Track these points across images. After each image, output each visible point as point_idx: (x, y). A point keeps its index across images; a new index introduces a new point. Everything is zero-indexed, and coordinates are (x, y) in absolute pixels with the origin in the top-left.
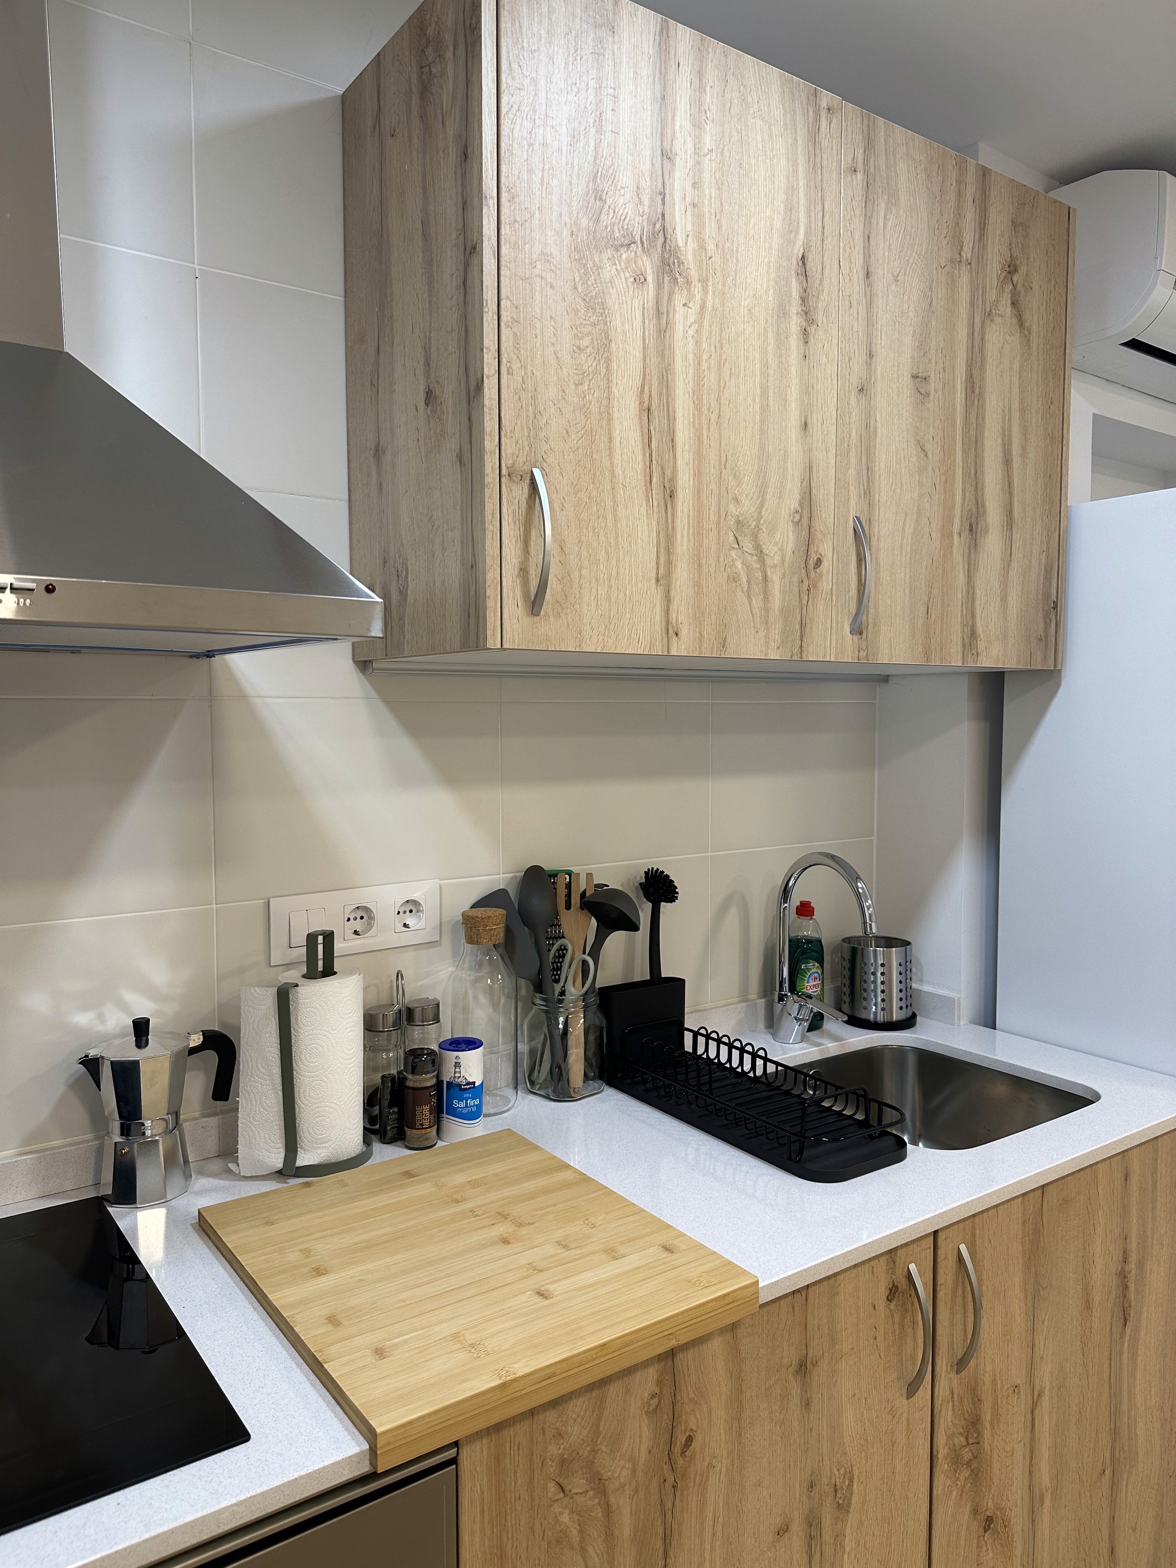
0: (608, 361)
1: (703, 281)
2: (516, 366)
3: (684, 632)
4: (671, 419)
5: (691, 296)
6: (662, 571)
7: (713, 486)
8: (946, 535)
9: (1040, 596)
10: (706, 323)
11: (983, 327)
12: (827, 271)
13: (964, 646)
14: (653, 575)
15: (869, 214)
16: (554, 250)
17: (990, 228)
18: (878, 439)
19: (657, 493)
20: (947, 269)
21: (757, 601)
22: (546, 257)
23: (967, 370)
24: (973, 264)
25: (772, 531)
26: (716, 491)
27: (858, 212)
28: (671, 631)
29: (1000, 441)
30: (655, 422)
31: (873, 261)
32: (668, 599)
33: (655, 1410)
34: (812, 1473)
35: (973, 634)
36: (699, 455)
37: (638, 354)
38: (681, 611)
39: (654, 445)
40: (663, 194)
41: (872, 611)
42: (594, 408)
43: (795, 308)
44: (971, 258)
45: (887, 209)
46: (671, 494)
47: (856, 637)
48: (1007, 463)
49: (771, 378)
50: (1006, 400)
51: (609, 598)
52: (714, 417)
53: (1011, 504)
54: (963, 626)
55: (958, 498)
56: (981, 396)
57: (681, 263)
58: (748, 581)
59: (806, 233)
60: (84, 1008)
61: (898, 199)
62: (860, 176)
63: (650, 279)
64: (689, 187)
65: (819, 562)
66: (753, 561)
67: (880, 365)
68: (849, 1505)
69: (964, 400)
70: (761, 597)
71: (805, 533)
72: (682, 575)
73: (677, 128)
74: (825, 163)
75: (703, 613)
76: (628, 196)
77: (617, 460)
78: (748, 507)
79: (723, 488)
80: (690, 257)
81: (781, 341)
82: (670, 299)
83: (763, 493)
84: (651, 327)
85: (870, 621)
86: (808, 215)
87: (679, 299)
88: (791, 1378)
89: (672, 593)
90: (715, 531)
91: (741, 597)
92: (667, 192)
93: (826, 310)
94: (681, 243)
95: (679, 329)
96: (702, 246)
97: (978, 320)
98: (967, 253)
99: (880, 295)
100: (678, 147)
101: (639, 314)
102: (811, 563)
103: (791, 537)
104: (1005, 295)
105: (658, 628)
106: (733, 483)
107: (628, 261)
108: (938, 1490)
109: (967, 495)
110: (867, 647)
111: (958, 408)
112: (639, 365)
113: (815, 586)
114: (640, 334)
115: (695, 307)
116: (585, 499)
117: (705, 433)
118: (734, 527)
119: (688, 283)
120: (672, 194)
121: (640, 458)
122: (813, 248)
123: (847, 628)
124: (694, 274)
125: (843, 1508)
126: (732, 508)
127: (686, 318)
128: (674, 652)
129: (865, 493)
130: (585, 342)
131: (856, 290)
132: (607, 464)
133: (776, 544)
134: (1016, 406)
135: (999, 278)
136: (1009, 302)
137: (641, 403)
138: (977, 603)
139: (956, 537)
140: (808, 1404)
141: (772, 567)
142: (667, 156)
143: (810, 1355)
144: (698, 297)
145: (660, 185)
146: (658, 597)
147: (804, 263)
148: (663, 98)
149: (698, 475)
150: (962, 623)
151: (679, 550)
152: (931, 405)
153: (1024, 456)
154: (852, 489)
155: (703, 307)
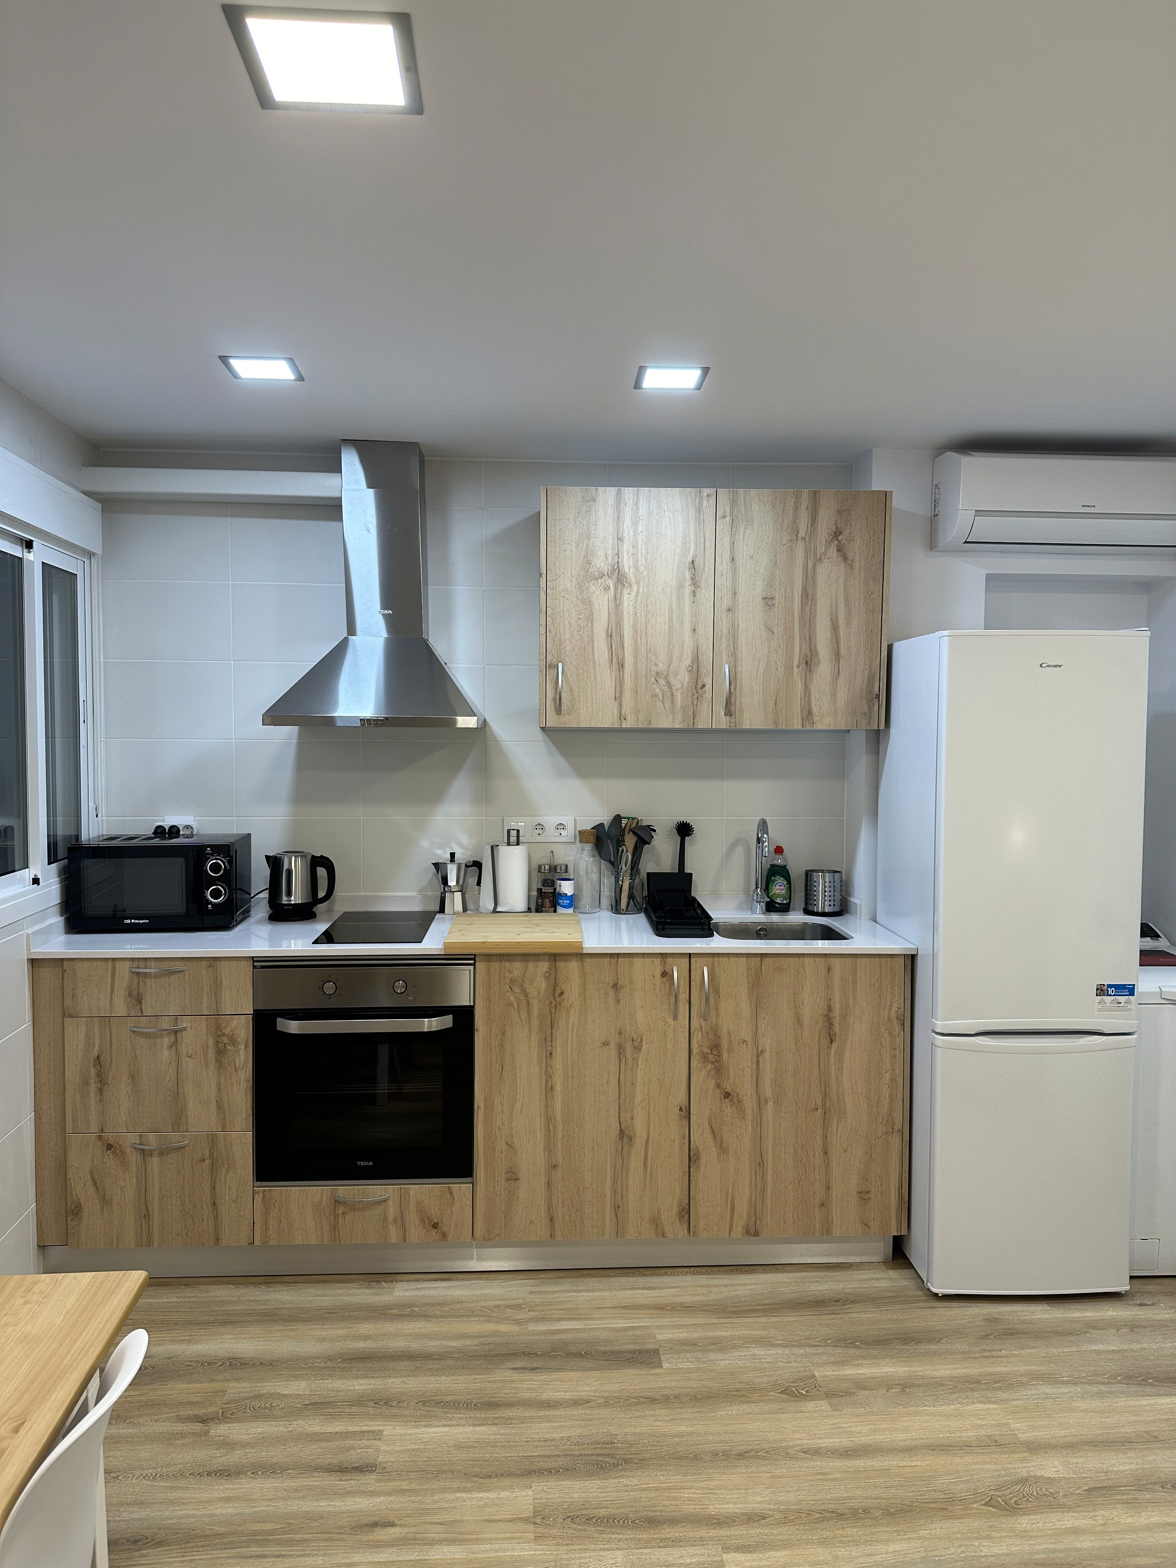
0: (592, 621)
1: (638, 583)
2: (552, 629)
3: (628, 718)
4: (622, 637)
5: (631, 590)
6: (617, 695)
7: (643, 660)
8: (789, 668)
9: (864, 692)
10: (639, 598)
11: (814, 565)
12: (707, 565)
13: (803, 719)
14: (613, 697)
15: (733, 533)
16: (569, 586)
17: (820, 519)
18: (740, 630)
19: (615, 666)
20: (787, 545)
21: (668, 705)
22: (566, 590)
23: (802, 589)
24: (807, 539)
25: (676, 674)
26: (645, 662)
27: (726, 534)
28: (622, 717)
29: (829, 619)
30: (614, 639)
31: (736, 552)
32: (621, 706)
33: (548, 977)
34: (621, 1028)
35: (810, 713)
36: (636, 650)
37: (606, 616)
38: (627, 709)
39: (613, 648)
40: (618, 555)
41: (738, 705)
42: (586, 639)
43: (688, 582)
44: (806, 535)
45: (746, 528)
46: (621, 666)
47: (728, 718)
48: (835, 628)
49: (674, 615)
50: (834, 598)
51: (592, 706)
52: (643, 634)
53: (838, 648)
54: (802, 709)
55: (797, 649)
56: (814, 600)
57: (626, 578)
58: (663, 696)
59: (695, 551)
60: (440, 848)
61: (753, 521)
62: (728, 518)
63: (612, 587)
64: (631, 548)
65: (704, 686)
66: (666, 689)
67: (740, 598)
68: (641, 1049)
69: (800, 604)
70: (670, 702)
71: (695, 675)
72: (628, 696)
73: (625, 527)
74: (705, 519)
75: (639, 710)
76: (602, 559)
77: (596, 656)
78: (662, 667)
79: (649, 660)
80: (631, 575)
81: (680, 598)
82: (621, 593)
83: (670, 661)
84: (612, 605)
85: (737, 710)
86: (696, 543)
87: (625, 592)
88: (609, 988)
89: (623, 703)
90: (644, 678)
91: (659, 703)
92: (620, 553)
93: (706, 580)
94: (626, 570)
95: (626, 603)
96: (637, 569)
97: (810, 564)
98: (802, 534)
99: (741, 567)
100: (625, 535)
101: (606, 602)
102: (699, 687)
103: (687, 677)
104: (832, 548)
105: (616, 716)
106: (653, 658)
107: (601, 583)
108: (693, 1065)
109: (804, 648)
110: (735, 721)
111: (796, 608)
112: (606, 620)
113: (701, 696)
114: (607, 609)
115: (634, 593)
116: (581, 671)
117: (639, 641)
118: (655, 675)
119: (630, 585)
120: (622, 553)
121: (607, 654)
122: (699, 556)
123: (722, 713)
124: (633, 581)
125: (638, 1049)
126: (653, 668)
127: (629, 598)
128: (624, 726)
129: (732, 654)
130: (582, 616)
131: (725, 567)
132: (592, 658)
133: (678, 680)
134: (841, 598)
135: (826, 540)
136: (835, 550)
137: (607, 634)
138: (813, 700)
139: (795, 669)
140: (618, 1001)
141: (676, 690)
142: (620, 539)
143: (619, 983)
144: (635, 589)
145: (616, 551)
146: (616, 705)
147: (693, 564)
148: (618, 518)
149: (636, 657)
150: (801, 708)
151: (626, 686)
152: (776, 610)
153: (848, 623)
154: (724, 653)
155: (638, 592)
